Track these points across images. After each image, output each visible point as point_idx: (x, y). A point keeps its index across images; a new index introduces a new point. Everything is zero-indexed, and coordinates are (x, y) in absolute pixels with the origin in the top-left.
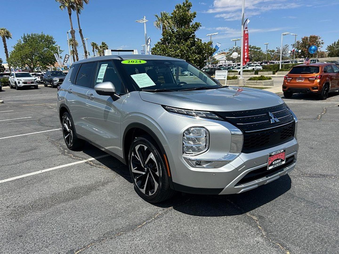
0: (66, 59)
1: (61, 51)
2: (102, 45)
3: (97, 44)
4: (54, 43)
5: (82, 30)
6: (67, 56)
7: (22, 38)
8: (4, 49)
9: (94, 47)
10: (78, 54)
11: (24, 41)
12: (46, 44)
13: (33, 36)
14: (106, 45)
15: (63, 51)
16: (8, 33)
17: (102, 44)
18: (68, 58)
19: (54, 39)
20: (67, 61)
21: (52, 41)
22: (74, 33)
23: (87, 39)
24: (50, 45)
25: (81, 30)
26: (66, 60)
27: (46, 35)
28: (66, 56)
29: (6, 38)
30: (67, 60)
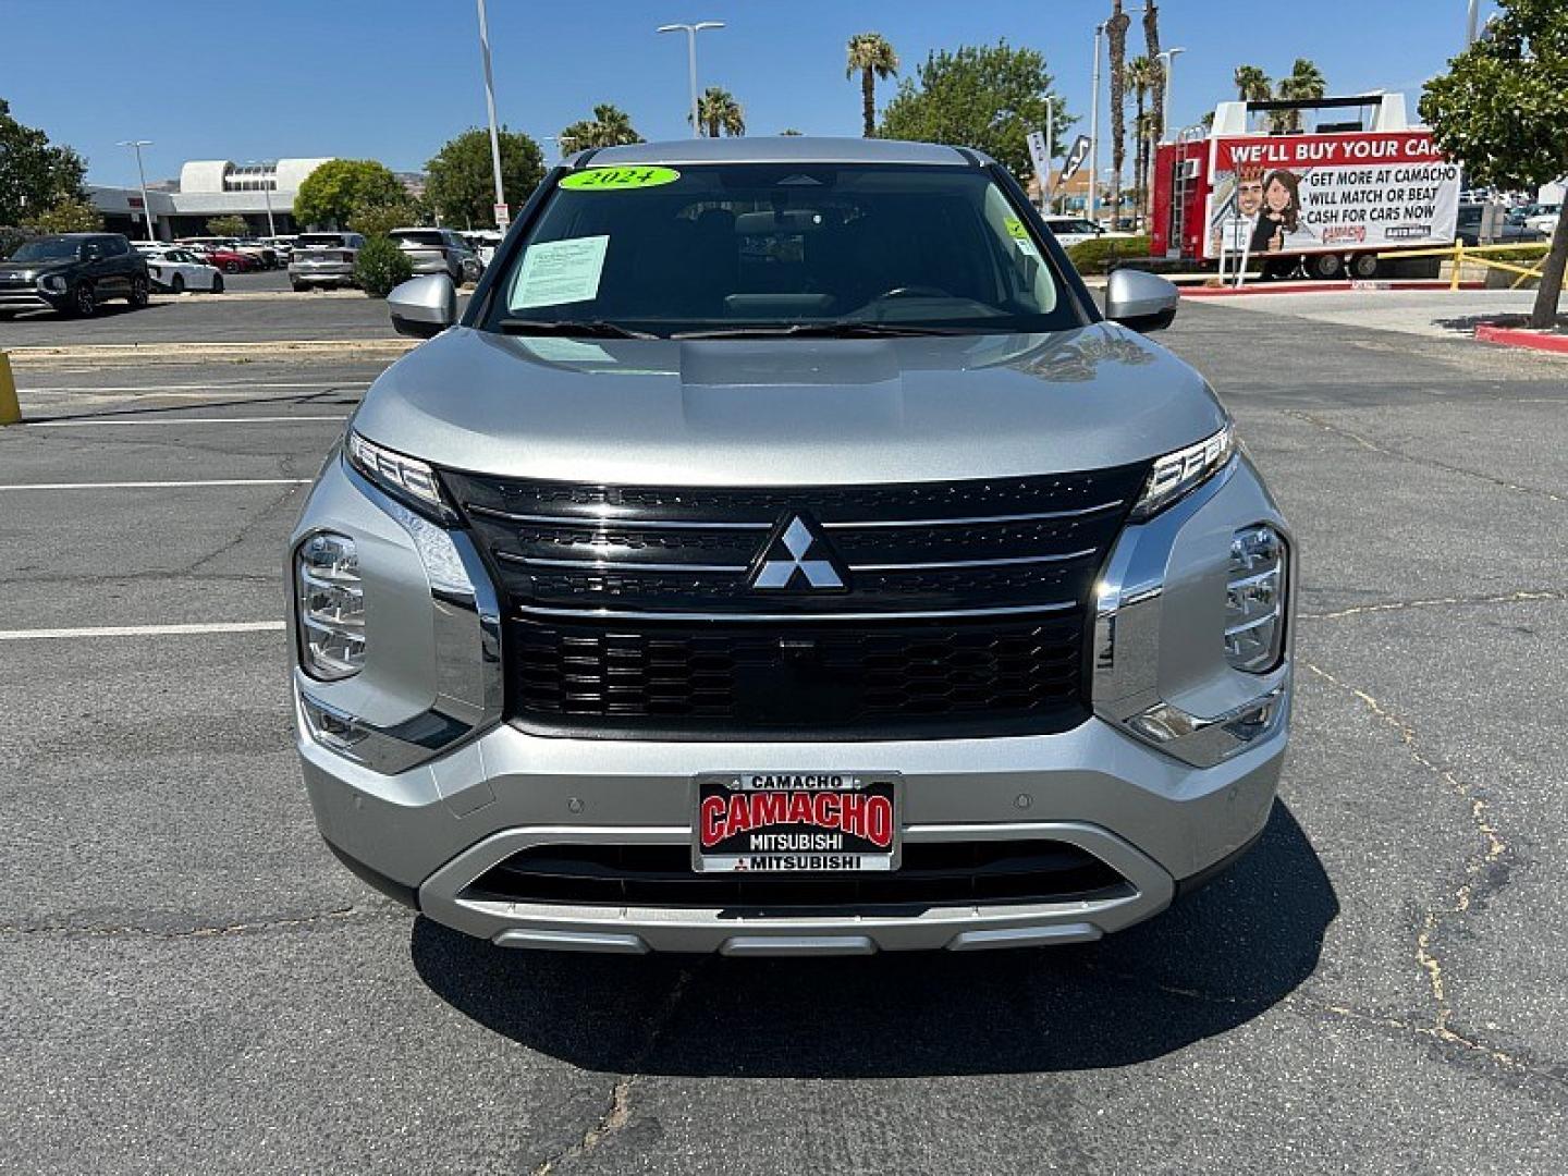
0: (1078, 155)
1: (1070, 120)
2: (1290, 77)
3: (1265, 75)
4: (1041, 87)
5: (1158, 12)
6: (1083, 143)
7: (920, 72)
8: (864, 121)
9: (1247, 91)
10: (1124, 131)
11: (923, 84)
12: (1011, 91)
13: (965, 60)
14: (1314, 74)
15: (1074, 121)
16: (884, 53)
17: (1295, 74)
18: (1086, 150)
19: (1045, 66)
20: (1079, 165)
21: (1036, 76)
22: (1123, 32)
23: (1173, 54)
24: (1024, 96)
25: (1154, 10)
26: (1074, 163)
27: (1015, 51)
28: (1078, 141)
29: (876, 75)
30: (1078, 161)
